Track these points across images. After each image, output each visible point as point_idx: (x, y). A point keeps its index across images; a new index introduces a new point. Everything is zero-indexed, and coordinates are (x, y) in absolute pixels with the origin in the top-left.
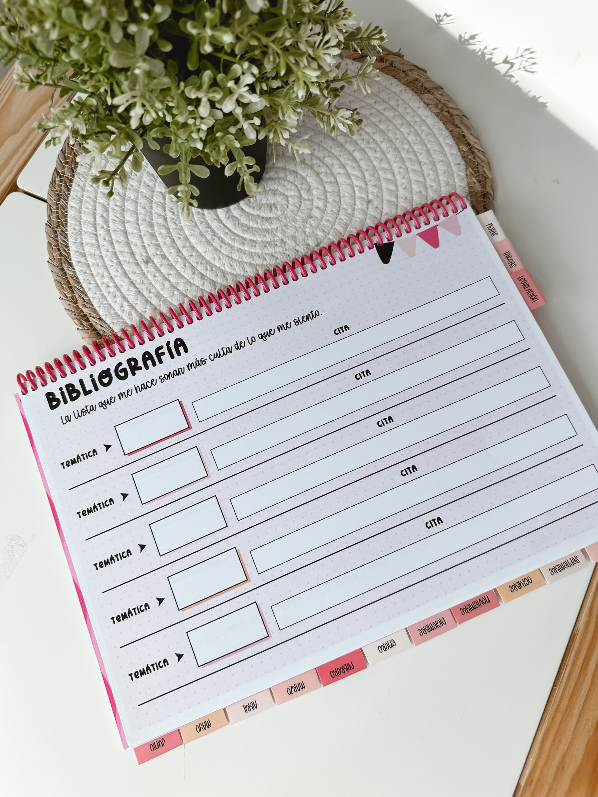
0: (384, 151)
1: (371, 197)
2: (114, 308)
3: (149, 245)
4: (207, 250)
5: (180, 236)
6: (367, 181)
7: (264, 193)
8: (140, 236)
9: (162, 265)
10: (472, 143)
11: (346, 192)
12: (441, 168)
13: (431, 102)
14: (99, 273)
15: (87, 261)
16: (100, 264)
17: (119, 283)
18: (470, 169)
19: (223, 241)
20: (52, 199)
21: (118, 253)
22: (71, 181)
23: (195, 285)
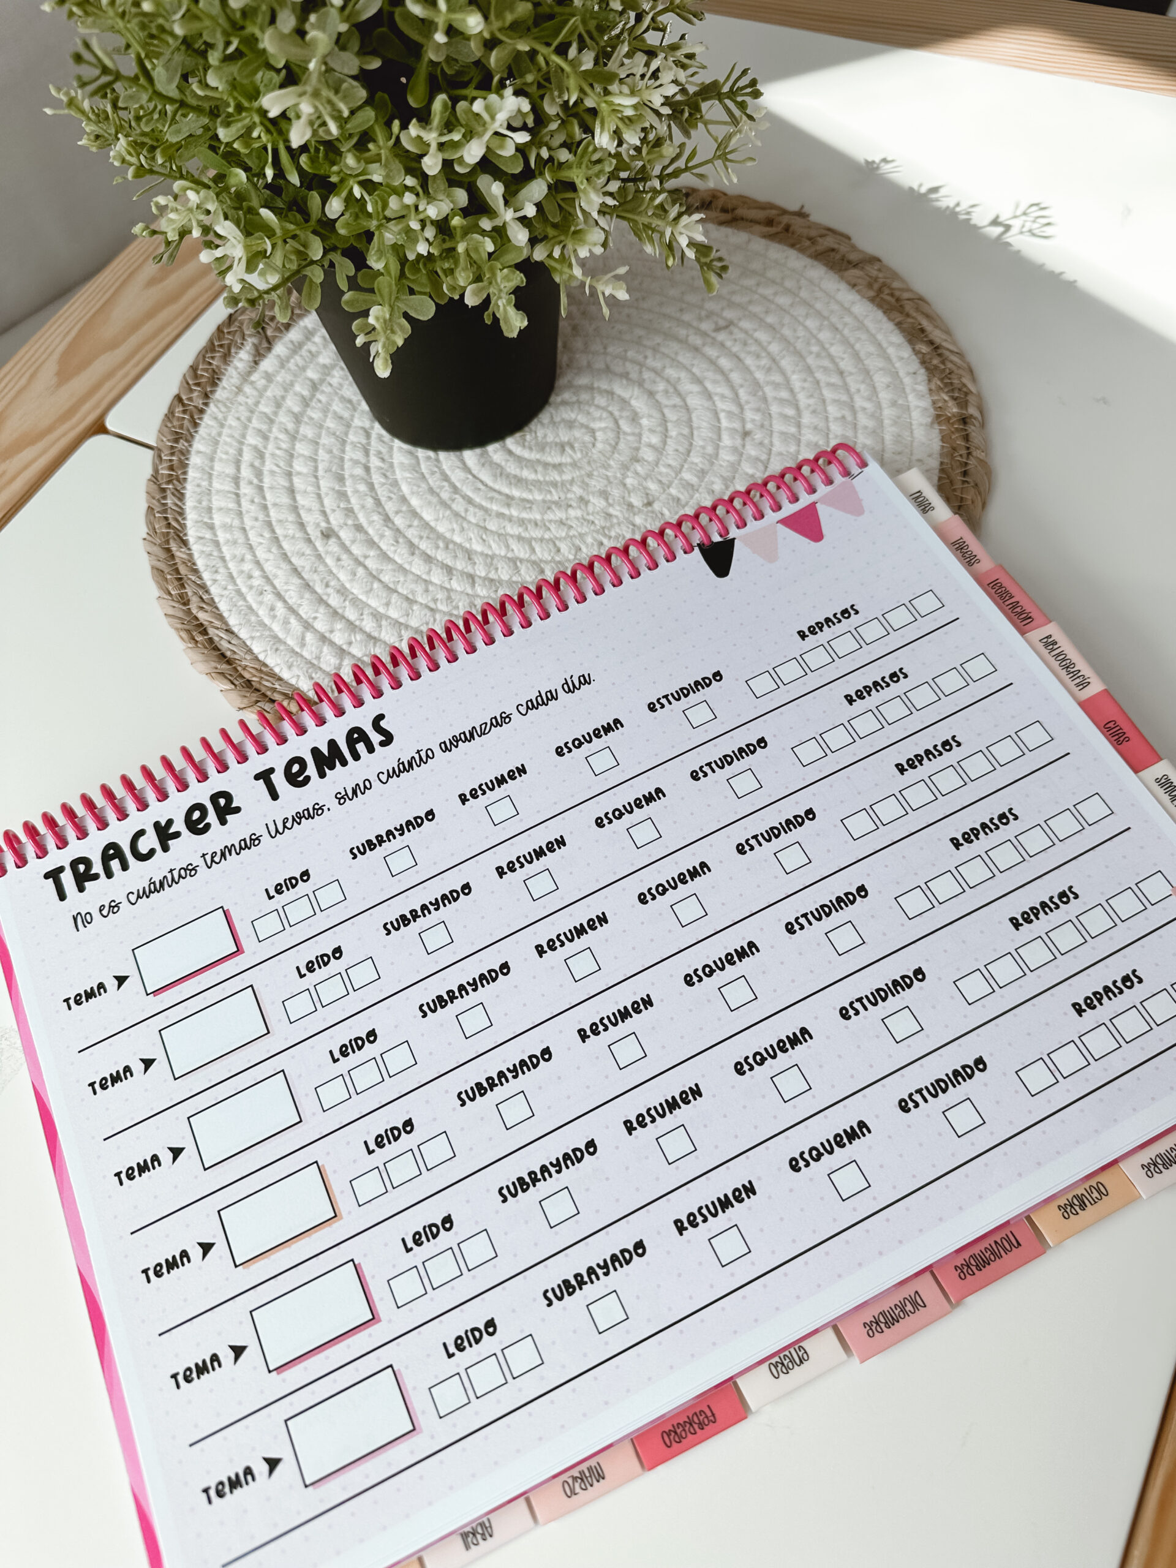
0: (774, 356)
1: (749, 426)
2: (257, 613)
3: (334, 511)
4: (441, 516)
5: (392, 495)
6: (743, 401)
7: (551, 425)
8: (319, 496)
9: (353, 542)
10: (938, 341)
11: (702, 420)
12: (880, 379)
13: (859, 281)
14: (235, 557)
15: (216, 535)
16: (240, 541)
17: (271, 570)
18: (937, 382)
19: (470, 501)
21: (274, 523)
22: (202, 411)
23: (413, 573)
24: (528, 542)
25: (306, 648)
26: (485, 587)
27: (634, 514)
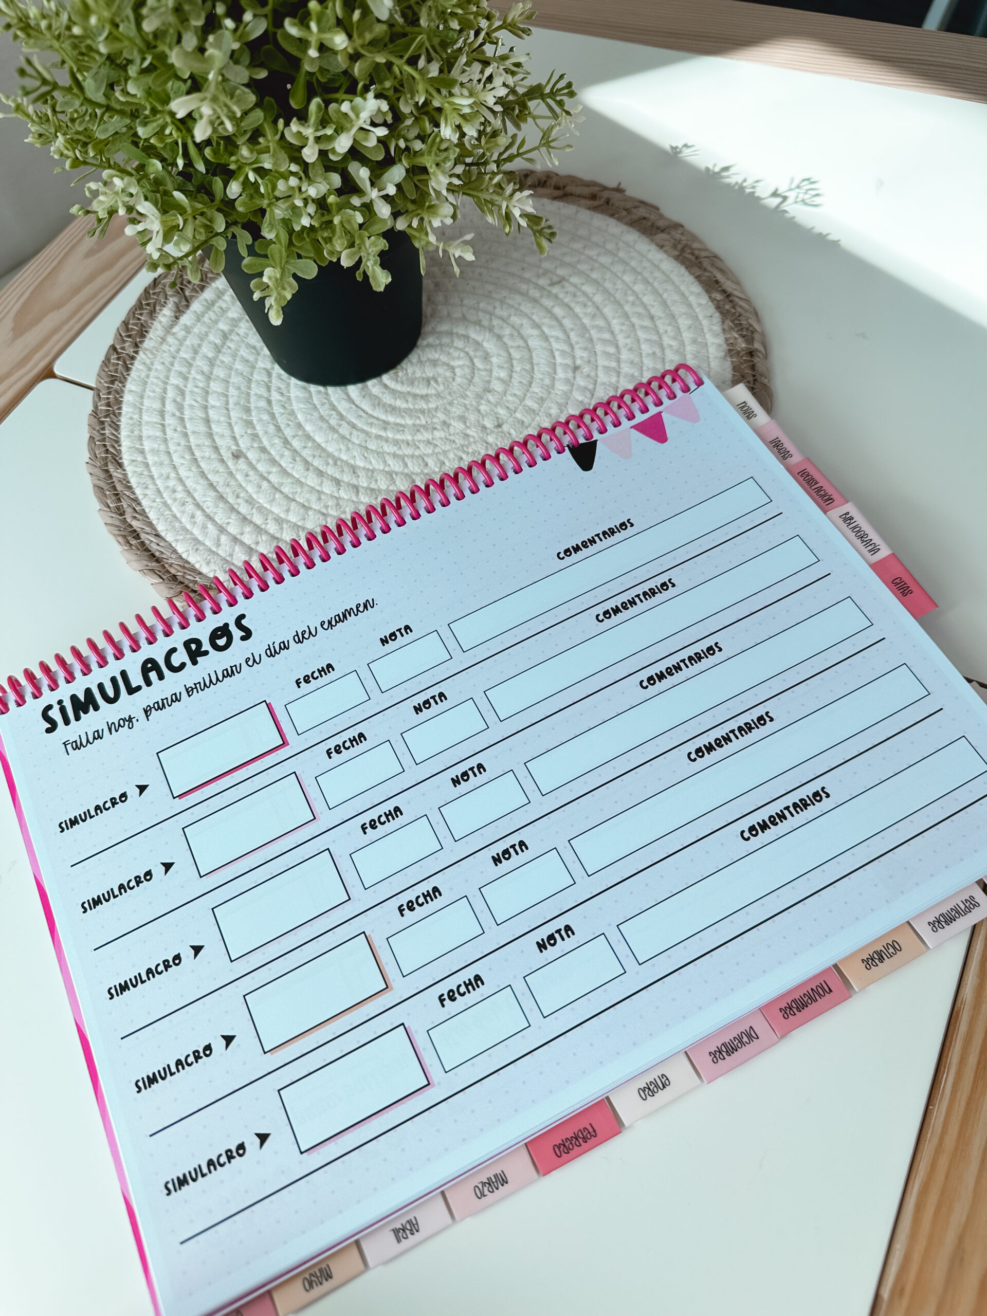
0: (598, 305)
1: (578, 362)
2: (180, 521)
3: (242, 436)
4: (330, 438)
5: (290, 423)
6: (573, 342)
7: (419, 364)
8: (230, 425)
9: (259, 461)
10: (729, 290)
11: (541, 358)
12: (684, 322)
13: (666, 243)
14: (161, 475)
15: (146, 458)
16: (166, 462)
17: (192, 486)
18: (729, 323)
19: (354, 426)
20: (102, 381)
21: (193, 448)
22: (133, 358)
23: (308, 485)
24: (402, 458)
25: (220, 548)
26: (367, 494)
27: (487, 434)
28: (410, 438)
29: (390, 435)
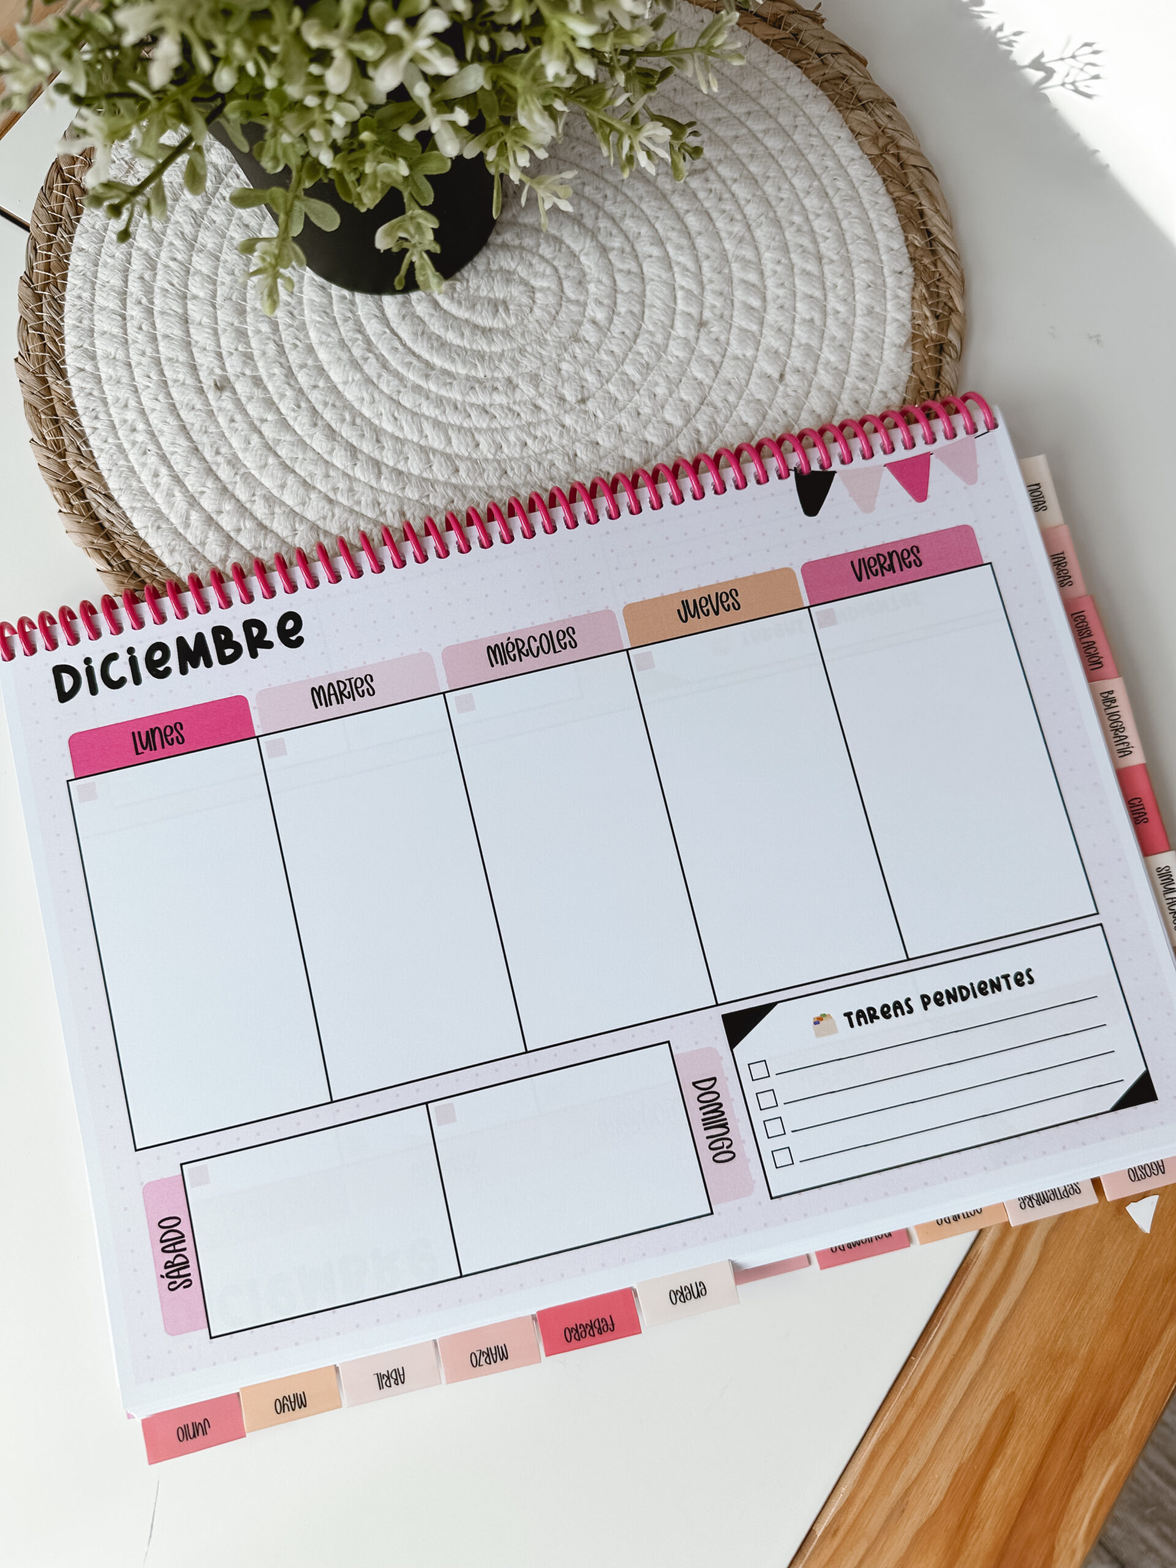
0: (750, 222)
1: (707, 314)
2: (139, 477)
3: (231, 354)
4: (350, 379)
5: (298, 343)
6: (705, 280)
7: (486, 275)
8: (216, 331)
9: (250, 399)
10: (934, 230)
11: (657, 297)
12: (862, 275)
13: (865, 130)
14: (118, 400)
15: (98, 369)
16: (124, 380)
17: (157, 425)
18: (922, 288)
19: (384, 365)
20: (40, 225)
21: (163, 362)
23: (314, 450)
24: (445, 429)
25: (189, 531)
26: (392, 480)
27: (565, 412)
28: (459, 397)
29: (433, 387)
